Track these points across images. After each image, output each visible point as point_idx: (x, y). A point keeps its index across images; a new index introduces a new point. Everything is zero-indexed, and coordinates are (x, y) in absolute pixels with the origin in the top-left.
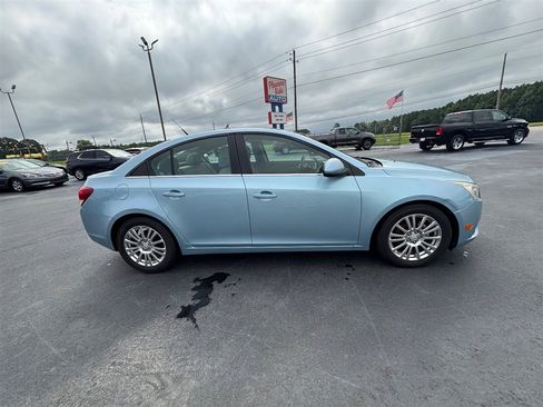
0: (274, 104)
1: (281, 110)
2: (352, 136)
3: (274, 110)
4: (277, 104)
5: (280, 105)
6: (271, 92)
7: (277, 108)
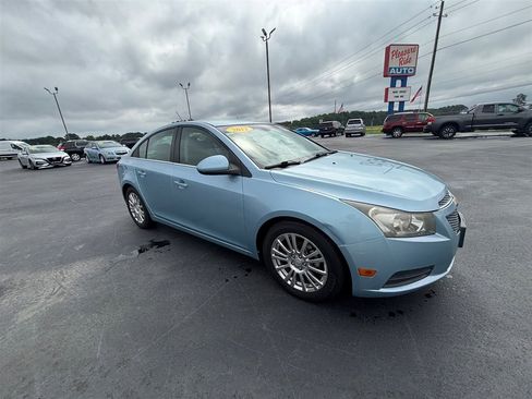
0: (394, 78)
1: (404, 85)
2: (507, 115)
3: (393, 85)
4: (400, 77)
5: (404, 78)
6: (394, 63)
7: (399, 83)
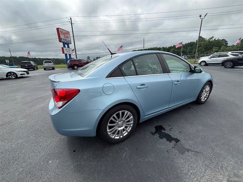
0: (64, 44)
1: (68, 47)
3: (64, 46)
4: (66, 44)
5: (68, 44)
6: (62, 37)
7: (66, 46)
